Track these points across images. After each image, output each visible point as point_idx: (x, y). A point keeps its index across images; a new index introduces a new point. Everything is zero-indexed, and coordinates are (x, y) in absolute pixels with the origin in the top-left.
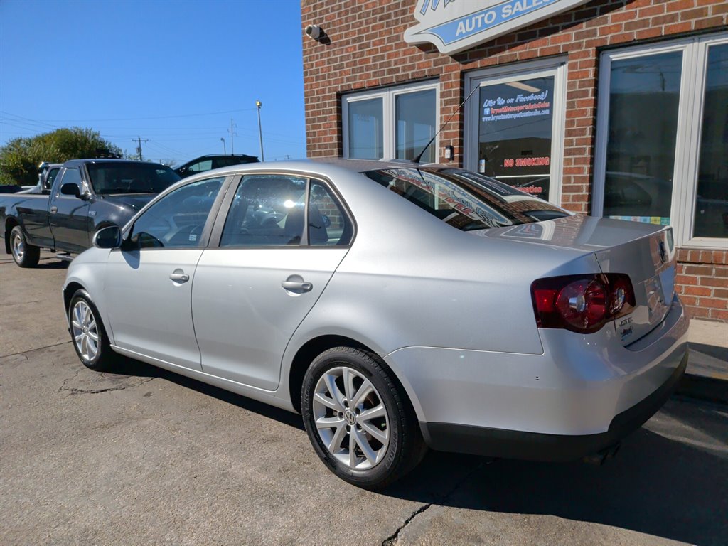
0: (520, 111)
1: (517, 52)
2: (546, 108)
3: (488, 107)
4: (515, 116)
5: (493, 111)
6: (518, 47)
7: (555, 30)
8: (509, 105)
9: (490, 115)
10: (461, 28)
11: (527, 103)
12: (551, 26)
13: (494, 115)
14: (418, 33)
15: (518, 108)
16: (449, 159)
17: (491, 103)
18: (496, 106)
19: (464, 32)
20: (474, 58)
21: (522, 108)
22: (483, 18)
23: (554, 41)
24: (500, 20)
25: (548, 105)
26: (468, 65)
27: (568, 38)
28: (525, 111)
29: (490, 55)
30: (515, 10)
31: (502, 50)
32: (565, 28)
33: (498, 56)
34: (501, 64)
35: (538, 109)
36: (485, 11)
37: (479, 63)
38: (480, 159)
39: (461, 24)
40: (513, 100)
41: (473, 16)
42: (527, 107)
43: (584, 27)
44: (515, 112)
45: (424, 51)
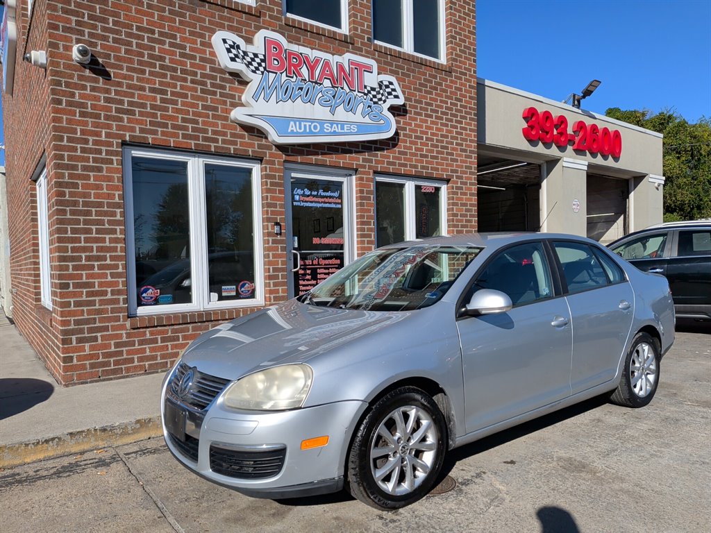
0: (322, 202)
1: (328, 159)
2: (338, 203)
3: (298, 194)
4: (319, 205)
5: (302, 198)
6: (328, 156)
7: (351, 152)
8: (314, 196)
9: (299, 201)
10: (292, 127)
11: (327, 197)
12: (347, 148)
13: (303, 202)
14: (251, 115)
15: (320, 200)
16: (277, 234)
17: (300, 192)
18: (304, 195)
19: (295, 131)
20: (296, 153)
21: (323, 200)
22: (310, 126)
23: (351, 159)
24: (322, 133)
25: (340, 201)
26: (290, 157)
27: (358, 159)
28: (325, 203)
29: (307, 155)
30: (333, 129)
31: (317, 154)
32: (356, 152)
33: (314, 157)
34: (316, 165)
35: (334, 203)
36: (312, 121)
37: (299, 159)
38: (294, 236)
39: (292, 123)
40: (316, 193)
41: (303, 121)
42: (327, 200)
43: (366, 155)
44: (319, 202)
45: (247, 132)
